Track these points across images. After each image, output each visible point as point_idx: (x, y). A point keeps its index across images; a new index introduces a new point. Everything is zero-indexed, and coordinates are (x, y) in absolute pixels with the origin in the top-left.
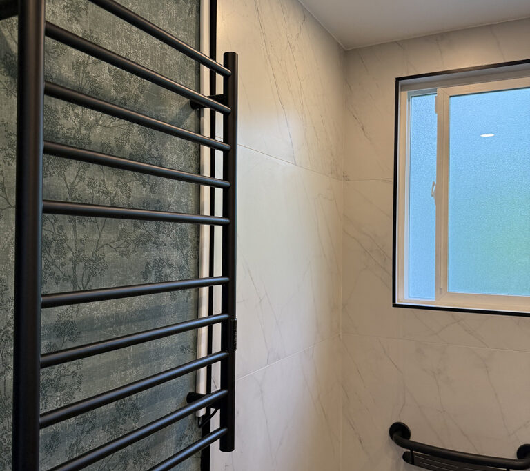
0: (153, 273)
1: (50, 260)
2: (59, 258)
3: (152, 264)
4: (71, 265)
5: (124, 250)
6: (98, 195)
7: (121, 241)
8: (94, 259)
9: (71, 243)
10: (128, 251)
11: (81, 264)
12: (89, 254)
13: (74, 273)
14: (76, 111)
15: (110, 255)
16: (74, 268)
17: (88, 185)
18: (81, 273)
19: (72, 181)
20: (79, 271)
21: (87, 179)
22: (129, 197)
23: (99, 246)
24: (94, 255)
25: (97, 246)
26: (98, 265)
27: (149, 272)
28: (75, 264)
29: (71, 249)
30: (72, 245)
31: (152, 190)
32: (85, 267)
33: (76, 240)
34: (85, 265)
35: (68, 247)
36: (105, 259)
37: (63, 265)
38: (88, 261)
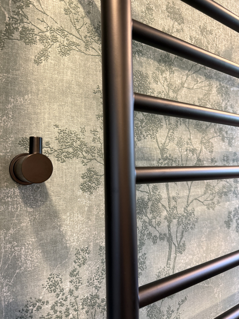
0: (234, 221)
1: (147, 220)
2: (155, 218)
3: (233, 213)
4: (166, 223)
5: (210, 202)
6: (186, 153)
7: (207, 195)
8: (185, 214)
9: (165, 202)
10: (214, 203)
11: (175, 221)
12: (181, 210)
13: (169, 230)
14: (164, 75)
15: (199, 209)
16: (169, 226)
17: (177, 144)
18: (175, 230)
19: (163, 141)
20: (174, 229)
21: (177, 139)
22: (212, 152)
23: (189, 202)
24: (186, 211)
25: (188, 202)
26: (189, 220)
27: (231, 220)
28: (170, 222)
29: (165, 208)
30: (166, 203)
31: (230, 144)
32: (179, 224)
33: (169, 198)
34: (178, 222)
35: (163, 205)
36: (195, 213)
37: (159, 224)
38: (180, 217)
